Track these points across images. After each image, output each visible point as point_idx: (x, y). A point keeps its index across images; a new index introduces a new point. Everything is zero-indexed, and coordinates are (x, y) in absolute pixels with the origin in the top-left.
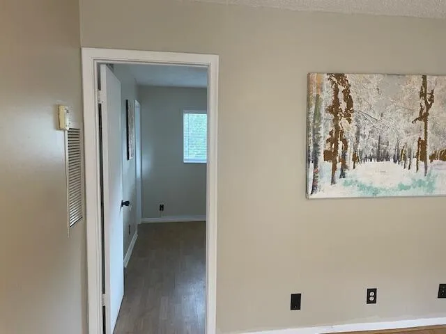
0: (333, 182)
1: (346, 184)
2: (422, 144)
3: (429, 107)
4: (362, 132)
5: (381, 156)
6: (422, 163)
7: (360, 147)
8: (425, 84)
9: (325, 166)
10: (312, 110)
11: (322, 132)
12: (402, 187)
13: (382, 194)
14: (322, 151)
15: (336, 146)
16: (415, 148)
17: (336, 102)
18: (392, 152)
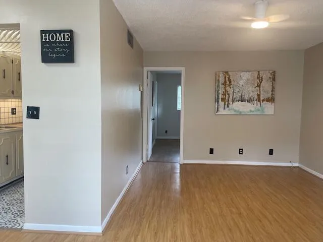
0: (224, 109)
1: (229, 110)
2: (259, 96)
3: (261, 82)
4: (235, 91)
5: (242, 100)
6: (259, 103)
7: (234, 97)
8: (259, 74)
9: (221, 103)
10: (217, 84)
11: (220, 92)
12: (251, 111)
13: (243, 113)
14: (220, 98)
15: (226, 96)
16: (256, 97)
17: (225, 82)
18: (247, 98)
